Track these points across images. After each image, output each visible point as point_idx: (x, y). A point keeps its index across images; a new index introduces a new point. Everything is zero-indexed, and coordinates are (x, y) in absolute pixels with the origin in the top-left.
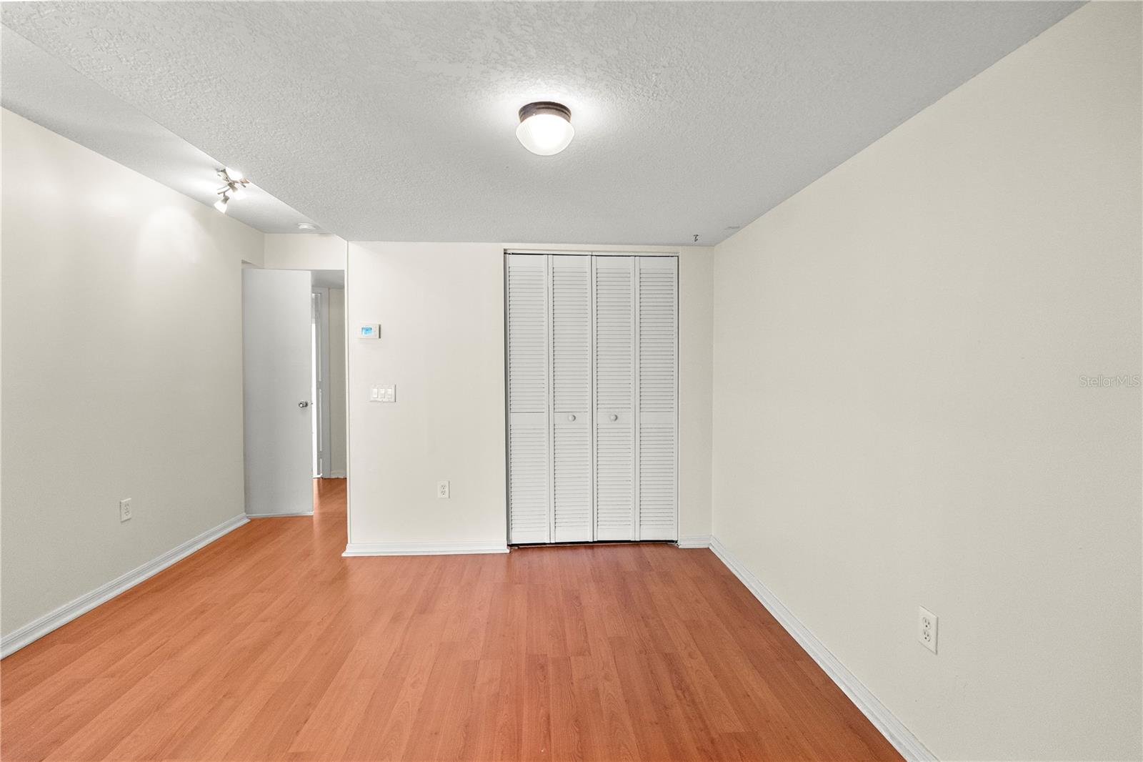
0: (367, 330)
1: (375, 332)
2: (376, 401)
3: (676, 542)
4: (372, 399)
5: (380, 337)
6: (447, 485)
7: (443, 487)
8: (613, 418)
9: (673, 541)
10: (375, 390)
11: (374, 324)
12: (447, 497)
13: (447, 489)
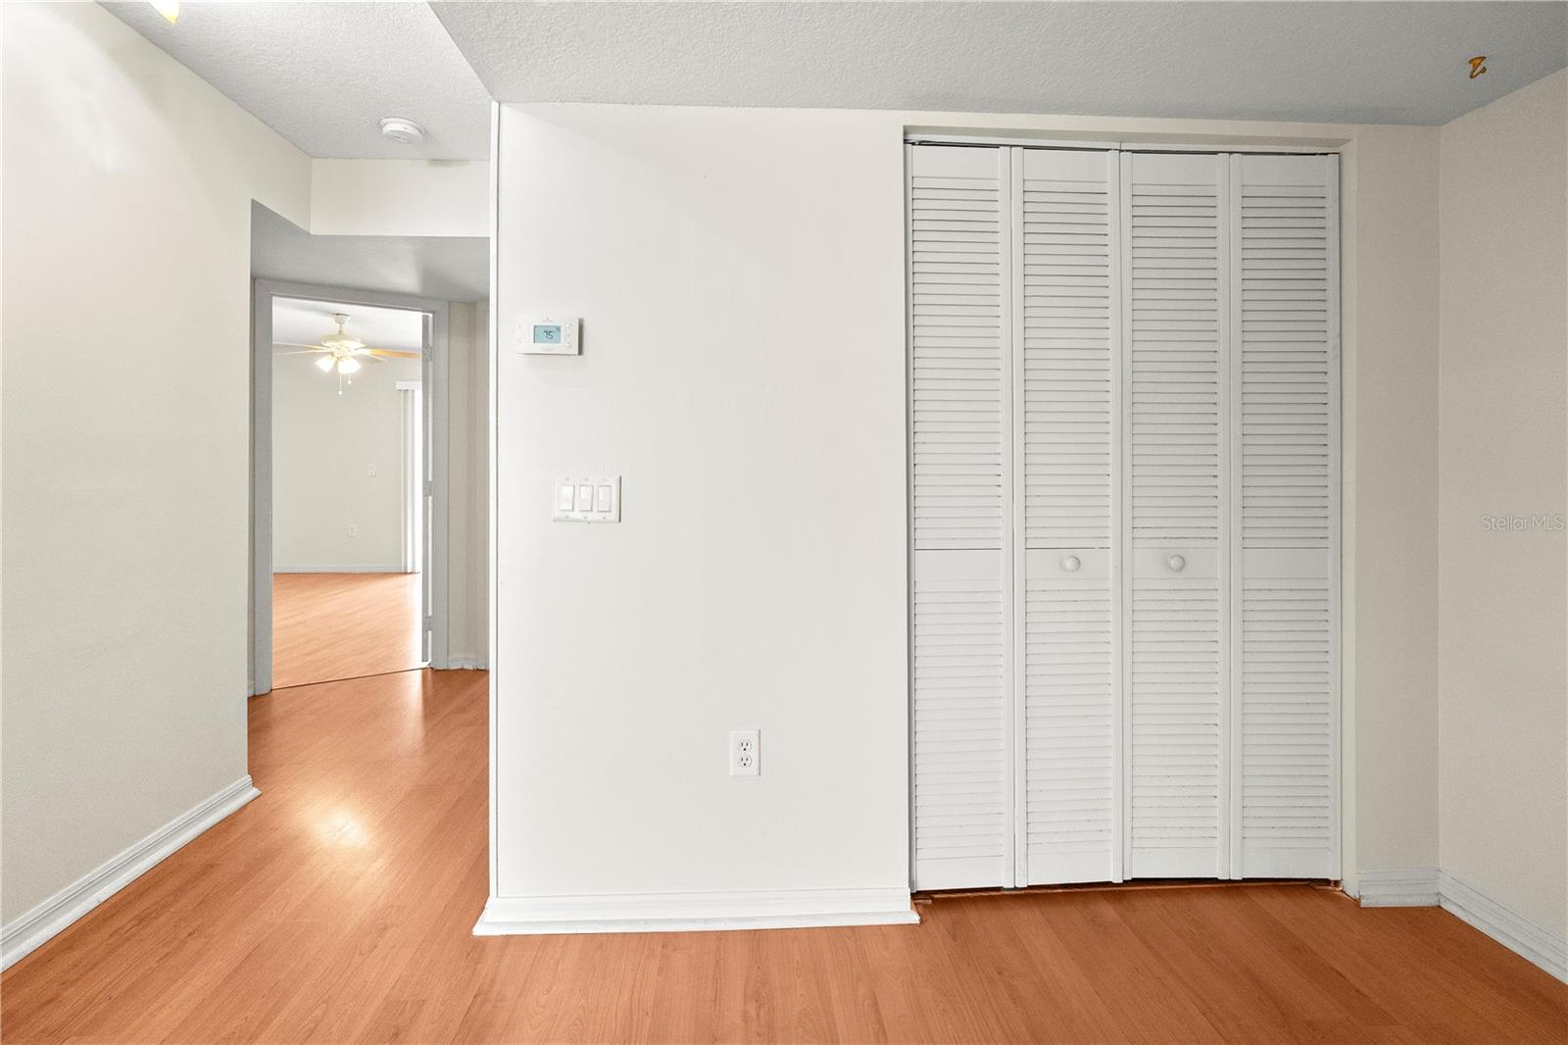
0: (549, 333)
1: (568, 341)
2: (567, 520)
3: (1337, 883)
4: (557, 514)
5: (580, 352)
6: (755, 744)
7: (744, 746)
8: (1175, 563)
9: (1327, 882)
10: (567, 491)
11: (565, 319)
12: (756, 773)
13: (753, 753)
